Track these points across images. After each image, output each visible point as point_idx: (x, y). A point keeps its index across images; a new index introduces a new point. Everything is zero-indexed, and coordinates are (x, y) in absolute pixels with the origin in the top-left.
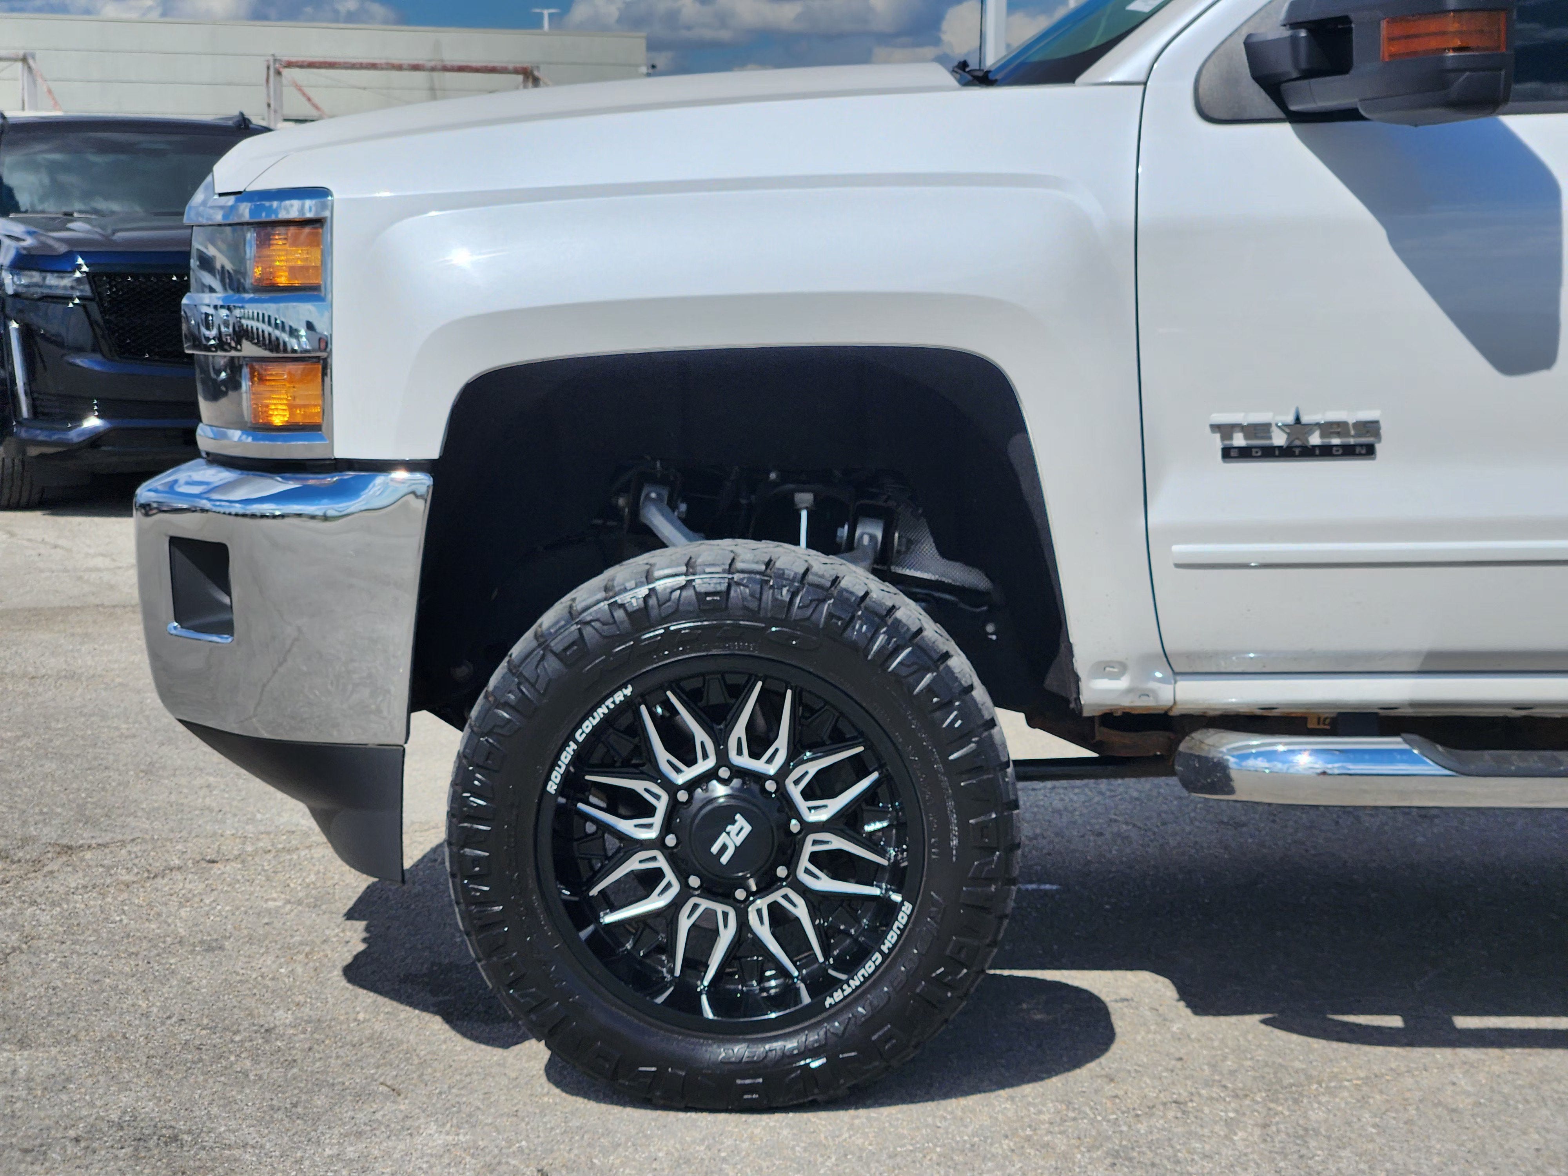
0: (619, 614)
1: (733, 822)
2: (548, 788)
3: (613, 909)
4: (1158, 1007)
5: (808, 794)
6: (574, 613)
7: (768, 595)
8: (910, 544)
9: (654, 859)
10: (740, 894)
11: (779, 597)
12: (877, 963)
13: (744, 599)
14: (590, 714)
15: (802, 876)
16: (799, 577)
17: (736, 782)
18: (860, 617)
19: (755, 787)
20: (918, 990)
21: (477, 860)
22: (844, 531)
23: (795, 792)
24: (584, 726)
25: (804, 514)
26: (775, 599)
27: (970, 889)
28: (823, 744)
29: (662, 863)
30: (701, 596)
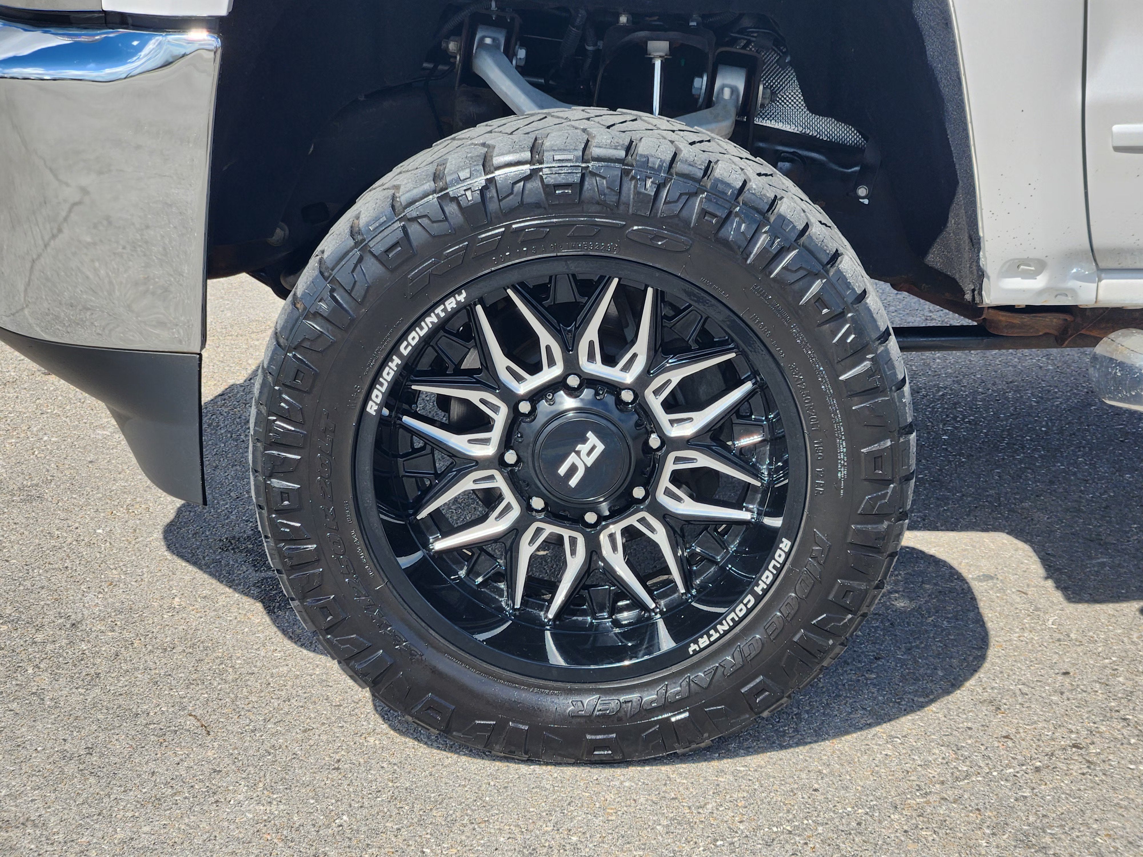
0: (451, 209)
1: (584, 440)
2: (368, 409)
3: (445, 534)
4: (1025, 589)
5: (669, 406)
6: (397, 205)
7: (629, 187)
8: (773, 95)
9: (491, 478)
10: (591, 518)
11: (643, 190)
12: (749, 606)
13: (601, 193)
14: (416, 323)
15: (662, 498)
16: (666, 165)
17: (587, 393)
18: (737, 214)
19: (610, 399)
20: (795, 639)
21: (284, 493)
22: (700, 83)
23: (655, 403)
24: (410, 338)
25: (658, 64)
26: (638, 193)
27: (859, 526)
28: (688, 349)
29: (500, 483)
30: (549, 189)
